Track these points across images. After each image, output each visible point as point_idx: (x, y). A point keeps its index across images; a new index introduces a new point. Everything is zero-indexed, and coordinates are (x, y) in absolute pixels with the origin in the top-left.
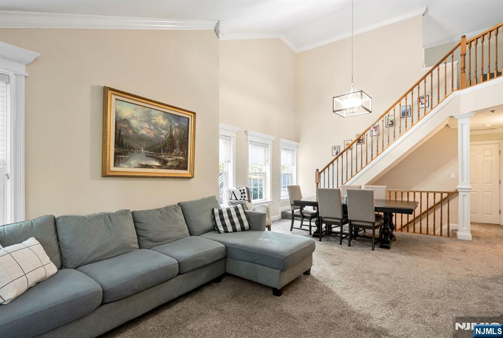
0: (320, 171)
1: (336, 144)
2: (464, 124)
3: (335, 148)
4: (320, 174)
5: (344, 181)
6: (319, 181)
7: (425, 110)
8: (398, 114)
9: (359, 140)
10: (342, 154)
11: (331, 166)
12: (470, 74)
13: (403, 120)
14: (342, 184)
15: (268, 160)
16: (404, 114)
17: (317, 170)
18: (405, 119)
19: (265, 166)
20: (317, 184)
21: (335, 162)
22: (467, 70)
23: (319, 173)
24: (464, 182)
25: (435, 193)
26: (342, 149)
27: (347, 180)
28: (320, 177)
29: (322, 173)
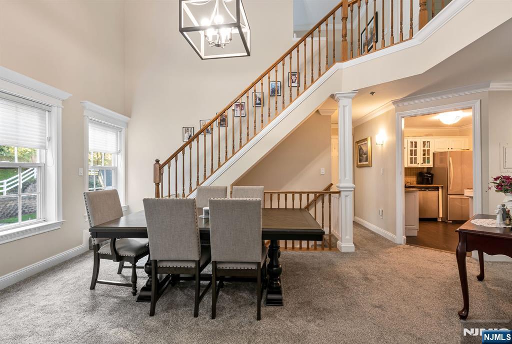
0: (161, 163)
1: (189, 124)
2: (346, 106)
3: (187, 131)
4: (161, 167)
5: (201, 179)
6: (161, 180)
7: (298, 90)
8: (266, 92)
9: (222, 119)
10: (197, 136)
11: (180, 155)
12: (352, 44)
13: (273, 100)
14: (198, 184)
15: (50, 139)
16: (274, 92)
17: (157, 161)
18: (275, 98)
19: (43, 151)
20: (157, 185)
21: (187, 149)
22: (348, 38)
23: (159, 168)
24: (346, 179)
25: (301, 193)
26: (197, 130)
27: (205, 179)
28: (161, 174)
29: (166, 168)
